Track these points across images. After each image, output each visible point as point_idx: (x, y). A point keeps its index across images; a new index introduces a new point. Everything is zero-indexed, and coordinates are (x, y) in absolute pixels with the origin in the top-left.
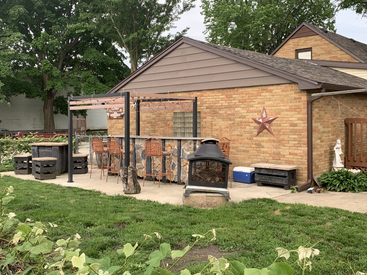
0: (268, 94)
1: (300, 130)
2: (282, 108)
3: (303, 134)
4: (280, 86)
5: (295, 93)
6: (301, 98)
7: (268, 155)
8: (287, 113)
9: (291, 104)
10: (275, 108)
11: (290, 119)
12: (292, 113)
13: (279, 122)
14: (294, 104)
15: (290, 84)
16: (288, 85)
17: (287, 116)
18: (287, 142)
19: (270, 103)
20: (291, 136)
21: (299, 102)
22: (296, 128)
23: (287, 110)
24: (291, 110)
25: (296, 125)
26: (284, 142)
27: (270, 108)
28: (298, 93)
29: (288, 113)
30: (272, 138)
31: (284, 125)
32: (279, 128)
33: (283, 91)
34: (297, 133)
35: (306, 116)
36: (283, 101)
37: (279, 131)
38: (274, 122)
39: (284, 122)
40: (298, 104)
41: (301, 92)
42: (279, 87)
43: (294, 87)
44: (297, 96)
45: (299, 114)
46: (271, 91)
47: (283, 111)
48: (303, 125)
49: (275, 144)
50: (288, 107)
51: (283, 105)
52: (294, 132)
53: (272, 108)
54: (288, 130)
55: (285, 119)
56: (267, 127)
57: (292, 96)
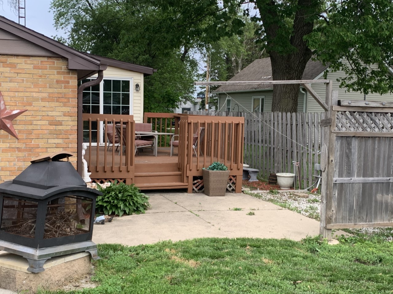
0: (8, 69)
1: (66, 131)
2: (35, 95)
3: (70, 137)
4: (31, 59)
5: (58, 73)
6: (68, 82)
7: (8, 173)
8: (43, 104)
9: (51, 90)
10: (21, 94)
11: (50, 114)
12: (53, 104)
13: (29, 118)
14: (56, 90)
15: (49, 57)
16: (46, 59)
17: (44, 109)
18: (44, 150)
19: (12, 85)
20: (50, 141)
21: (65, 88)
22: (60, 127)
23: (43, 100)
24: (50, 99)
25: (60, 123)
26: (37, 150)
27: (12, 94)
28: (63, 73)
29: (47, 104)
30: (16, 144)
31: (39, 123)
32: (30, 127)
33: (35, 68)
34: (61, 136)
35: (76, 110)
36: (36, 85)
37: (30, 132)
38: (19, 118)
39: (39, 118)
40: (63, 90)
41: (69, 73)
42: (29, 60)
43: (58, 63)
44: (61, 78)
45: (65, 105)
46: (13, 66)
47: (37, 100)
48: (71, 123)
49: (21, 154)
50: (45, 95)
51: (37, 90)
52: (57, 134)
53: (17, 94)
54: (46, 132)
55: (41, 113)
56: (8, 126)
57: (52, 77)
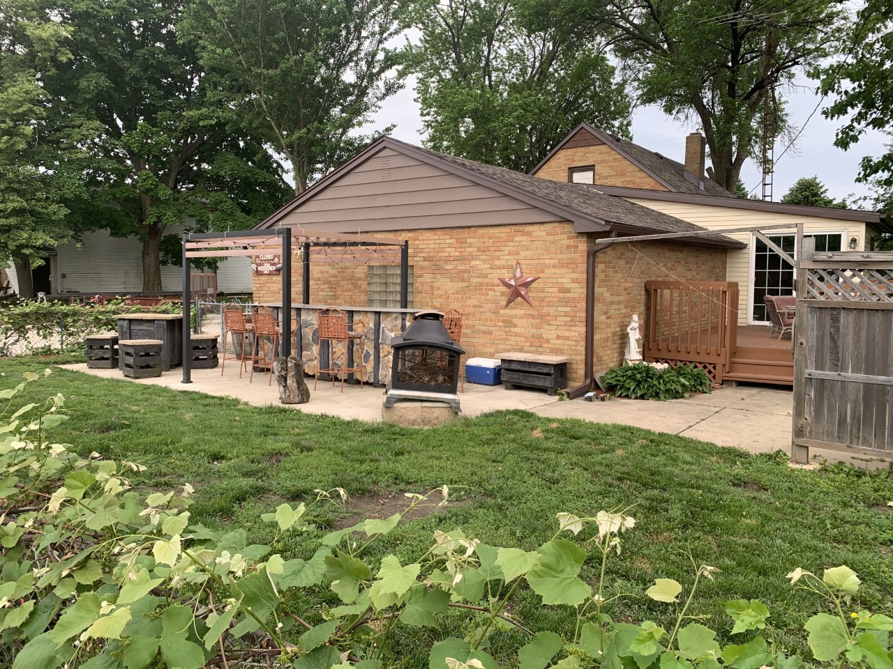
0: (524, 238)
1: (574, 299)
2: (547, 262)
3: (578, 305)
4: (545, 225)
5: (569, 238)
6: (577, 247)
7: (523, 339)
8: (554, 270)
9: (561, 256)
10: (535, 262)
11: (560, 280)
12: (563, 271)
13: (541, 285)
14: (566, 256)
15: (560, 222)
16: (557, 225)
17: (555, 276)
18: (554, 318)
19: (528, 253)
20: (559, 309)
21: (574, 253)
22: (569, 295)
23: (554, 266)
24: (561, 265)
25: (568, 290)
26: (548, 318)
27: (528, 262)
28: (573, 238)
29: (557, 271)
30: (531, 312)
31: (550, 290)
32: (542, 295)
33: (547, 234)
34: (569, 304)
35: (585, 276)
36: (548, 251)
37: (542, 300)
38: (533, 285)
39: (550, 285)
40: (573, 256)
41: (578, 237)
42: (542, 227)
43: (567, 227)
44: (571, 242)
45: (574, 271)
46: (529, 234)
47: (548, 266)
48: (579, 290)
49: (534, 321)
50: (556, 261)
51: (548, 257)
52: (565, 302)
53: (532, 261)
54: (556, 299)
55: (551, 280)
56: (523, 293)
57: (563, 242)
